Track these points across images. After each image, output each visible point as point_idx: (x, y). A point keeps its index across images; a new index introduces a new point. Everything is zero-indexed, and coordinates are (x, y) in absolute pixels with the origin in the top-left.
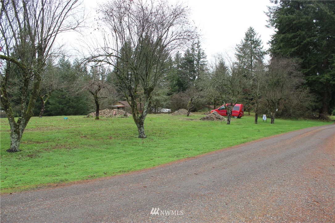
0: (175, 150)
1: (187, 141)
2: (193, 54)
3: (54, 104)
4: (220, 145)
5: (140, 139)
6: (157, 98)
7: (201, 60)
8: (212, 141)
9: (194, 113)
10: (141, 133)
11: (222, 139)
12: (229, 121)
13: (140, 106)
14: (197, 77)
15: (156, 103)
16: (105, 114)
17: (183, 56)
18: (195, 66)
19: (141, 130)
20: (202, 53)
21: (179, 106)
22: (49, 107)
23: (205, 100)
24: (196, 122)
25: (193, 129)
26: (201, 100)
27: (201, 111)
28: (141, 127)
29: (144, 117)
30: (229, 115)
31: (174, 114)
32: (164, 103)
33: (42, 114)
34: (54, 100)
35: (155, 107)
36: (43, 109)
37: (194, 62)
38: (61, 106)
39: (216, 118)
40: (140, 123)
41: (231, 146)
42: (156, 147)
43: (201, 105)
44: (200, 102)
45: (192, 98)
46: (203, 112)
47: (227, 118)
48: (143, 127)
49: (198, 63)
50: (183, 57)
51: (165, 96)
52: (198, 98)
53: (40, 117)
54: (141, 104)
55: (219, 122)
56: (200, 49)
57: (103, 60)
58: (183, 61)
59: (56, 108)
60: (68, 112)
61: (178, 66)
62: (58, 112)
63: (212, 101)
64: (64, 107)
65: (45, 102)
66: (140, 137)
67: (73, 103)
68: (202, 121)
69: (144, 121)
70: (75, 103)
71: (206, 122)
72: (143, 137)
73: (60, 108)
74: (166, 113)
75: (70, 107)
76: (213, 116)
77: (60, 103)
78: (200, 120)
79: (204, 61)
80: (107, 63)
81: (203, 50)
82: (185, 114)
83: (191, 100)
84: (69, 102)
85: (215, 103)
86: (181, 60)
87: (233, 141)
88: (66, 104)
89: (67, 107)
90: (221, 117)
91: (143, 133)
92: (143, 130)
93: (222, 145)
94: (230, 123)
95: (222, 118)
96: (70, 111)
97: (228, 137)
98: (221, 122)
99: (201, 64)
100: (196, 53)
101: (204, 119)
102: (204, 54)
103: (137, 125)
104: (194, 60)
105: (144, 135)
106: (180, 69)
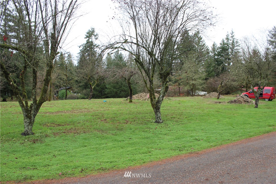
0: (184, 139)
1: (203, 128)
2: (228, 43)
3: (110, 89)
4: (238, 135)
5: (156, 124)
6: (194, 82)
7: (235, 48)
8: (230, 129)
9: (227, 95)
10: (157, 118)
11: (242, 127)
12: (256, 104)
13: (179, 90)
14: (231, 64)
15: (193, 87)
16: (142, 97)
17: (219, 45)
18: (230, 53)
19: (157, 115)
20: (236, 42)
21: (213, 90)
22: (106, 91)
23: (237, 84)
24: (223, 105)
25: (217, 113)
26: (234, 83)
27: (234, 93)
28: (157, 112)
29: (160, 101)
30: (257, 99)
31: (206, 97)
32: (200, 87)
33: (91, 97)
34: (110, 86)
35: (192, 90)
36: (92, 93)
37: (229, 50)
38: (115, 90)
39: (245, 101)
40: (156, 107)
41: (251, 136)
42: (166, 134)
43: (234, 89)
44: (232, 85)
45: (222, 82)
46: (235, 95)
47: (255, 100)
48: (159, 112)
49: (232, 51)
50: (219, 47)
51: (200, 81)
52: (228, 81)
53: (89, 100)
54: (179, 88)
55: (246, 105)
56: (234, 38)
57: (120, 47)
58: (219, 50)
59: (111, 91)
60: (120, 95)
61: (215, 55)
62: (113, 94)
63: (244, 84)
64: (117, 91)
65: (93, 87)
66: (156, 122)
67: (125, 88)
68: (229, 105)
69: (160, 106)
70: (126, 87)
71: (233, 105)
72: (159, 122)
73: (114, 92)
74: (202, 96)
75: (122, 91)
76: (241, 99)
77: (114, 87)
78: (228, 103)
79: (238, 49)
80: (123, 49)
81: (237, 39)
82: (216, 97)
83: (221, 84)
84: (121, 87)
85: (247, 86)
86: (218, 49)
87: (255, 129)
88: (119, 88)
89: (120, 91)
90: (249, 100)
91: (159, 117)
92: (159, 115)
93: (240, 135)
94: (258, 107)
95: (251, 101)
96: (122, 94)
97: (250, 124)
98: (249, 106)
99: (235, 52)
100: (230, 42)
101: (232, 102)
102: (237, 43)
103: (154, 110)
104: (228, 48)
105: (160, 120)
106: (216, 57)
